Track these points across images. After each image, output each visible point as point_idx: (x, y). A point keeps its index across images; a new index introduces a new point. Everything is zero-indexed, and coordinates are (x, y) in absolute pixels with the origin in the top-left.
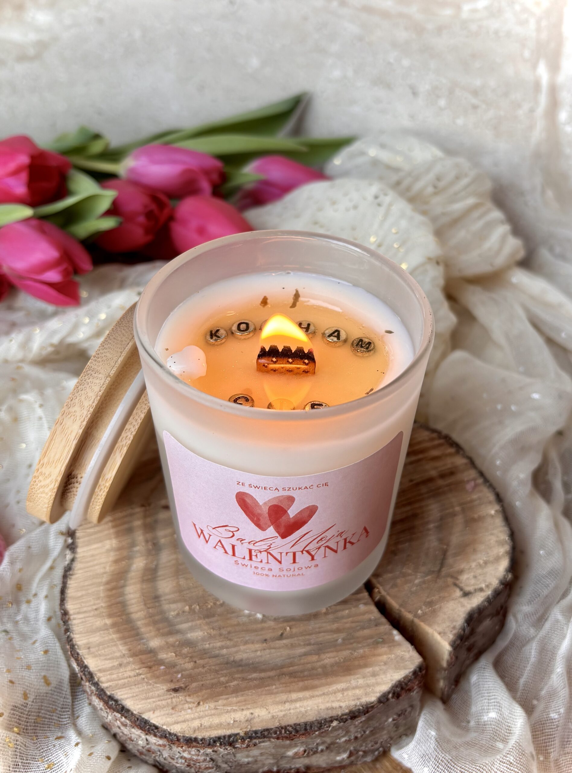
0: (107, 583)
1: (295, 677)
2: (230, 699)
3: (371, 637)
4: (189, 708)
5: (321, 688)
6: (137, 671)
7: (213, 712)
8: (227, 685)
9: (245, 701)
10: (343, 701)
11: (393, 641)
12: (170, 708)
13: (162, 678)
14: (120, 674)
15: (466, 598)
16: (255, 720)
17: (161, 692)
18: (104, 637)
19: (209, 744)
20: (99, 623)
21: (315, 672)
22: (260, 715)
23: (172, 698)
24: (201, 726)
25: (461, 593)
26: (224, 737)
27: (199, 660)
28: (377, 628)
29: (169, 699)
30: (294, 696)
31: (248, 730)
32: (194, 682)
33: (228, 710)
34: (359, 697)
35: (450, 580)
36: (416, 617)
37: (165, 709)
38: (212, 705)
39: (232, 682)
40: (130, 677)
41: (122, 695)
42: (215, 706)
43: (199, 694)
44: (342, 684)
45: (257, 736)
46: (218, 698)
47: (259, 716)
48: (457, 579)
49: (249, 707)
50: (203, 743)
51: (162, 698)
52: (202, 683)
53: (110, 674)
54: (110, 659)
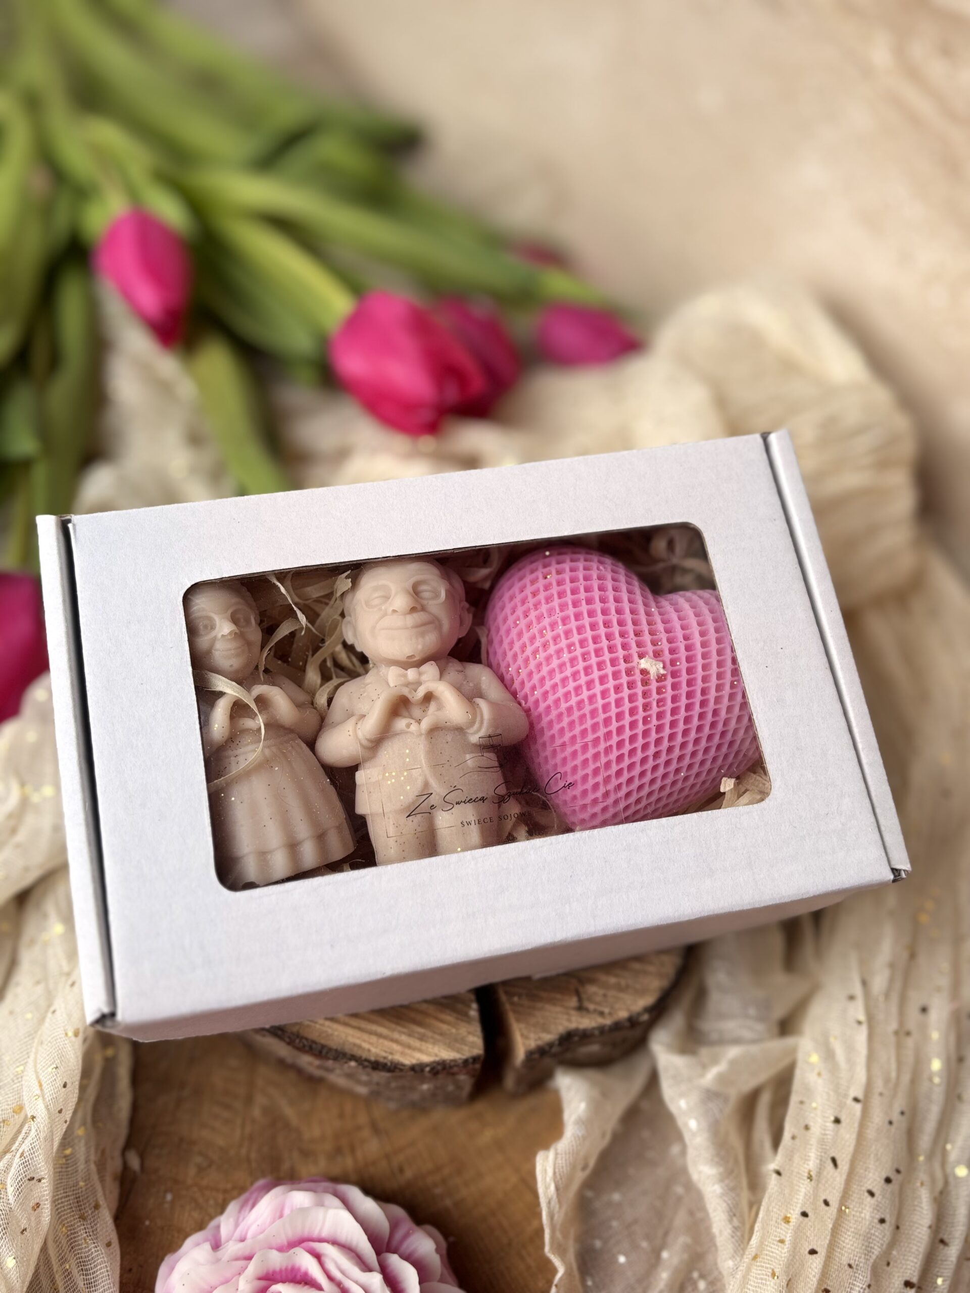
11: (467, 1014)
15: (579, 1014)
25: (577, 1004)
34: (394, 1052)
35: (574, 983)
48: (583, 987)
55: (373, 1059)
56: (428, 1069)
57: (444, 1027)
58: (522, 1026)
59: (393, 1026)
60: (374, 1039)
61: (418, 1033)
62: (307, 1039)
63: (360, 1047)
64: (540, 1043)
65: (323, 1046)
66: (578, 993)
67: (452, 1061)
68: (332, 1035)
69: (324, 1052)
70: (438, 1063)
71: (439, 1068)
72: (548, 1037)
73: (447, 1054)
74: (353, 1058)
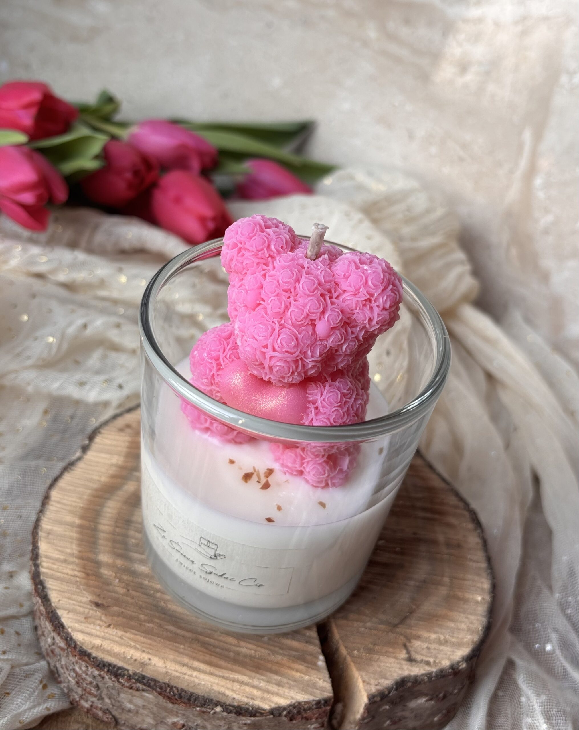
0: (96, 490)
1: (206, 648)
2: (138, 637)
3: (296, 650)
4: (99, 625)
5: (224, 671)
6: (76, 573)
7: (117, 639)
8: (143, 623)
9: (150, 645)
10: (237, 693)
11: (315, 664)
12: (84, 616)
13: (92, 589)
14: (61, 568)
15: (409, 663)
16: (149, 667)
17: (84, 599)
18: (66, 531)
19: (98, 666)
20: (69, 518)
21: (226, 653)
22: (157, 665)
23: (90, 609)
24: (101, 646)
25: (407, 656)
26: (115, 666)
27: (133, 590)
28: (307, 645)
29: (87, 608)
30: (196, 664)
31: (138, 671)
32: (116, 606)
33: (131, 644)
34: (255, 698)
35: (402, 639)
36: (350, 656)
37: (79, 615)
38: (120, 633)
39: (148, 623)
40: (67, 574)
41: (52, 585)
42: (122, 635)
43: (115, 618)
44: (245, 677)
45: (143, 682)
46: (129, 630)
47: (155, 665)
48: (410, 642)
49: (150, 651)
50: (93, 661)
51: (82, 605)
52: (123, 610)
53: (53, 564)
54: (60, 551)
55: (236, 704)
56: (285, 713)
57: (298, 675)
58: (364, 674)
59: (253, 674)
60: (236, 686)
61: (275, 679)
62: (177, 689)
63: (224, 694)
64: (379, 687)
65: (192, 694)
66: (405, 646)
67: (307, 703)
68: (199, 684)
69: (192, 700)
70: (293, 706)
71: (295, 711)
72: (387, 683)
73: (301, 697)
74: (218, 703)
